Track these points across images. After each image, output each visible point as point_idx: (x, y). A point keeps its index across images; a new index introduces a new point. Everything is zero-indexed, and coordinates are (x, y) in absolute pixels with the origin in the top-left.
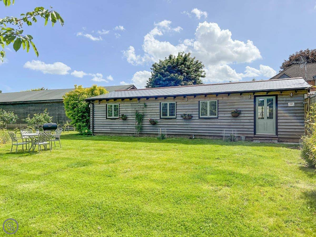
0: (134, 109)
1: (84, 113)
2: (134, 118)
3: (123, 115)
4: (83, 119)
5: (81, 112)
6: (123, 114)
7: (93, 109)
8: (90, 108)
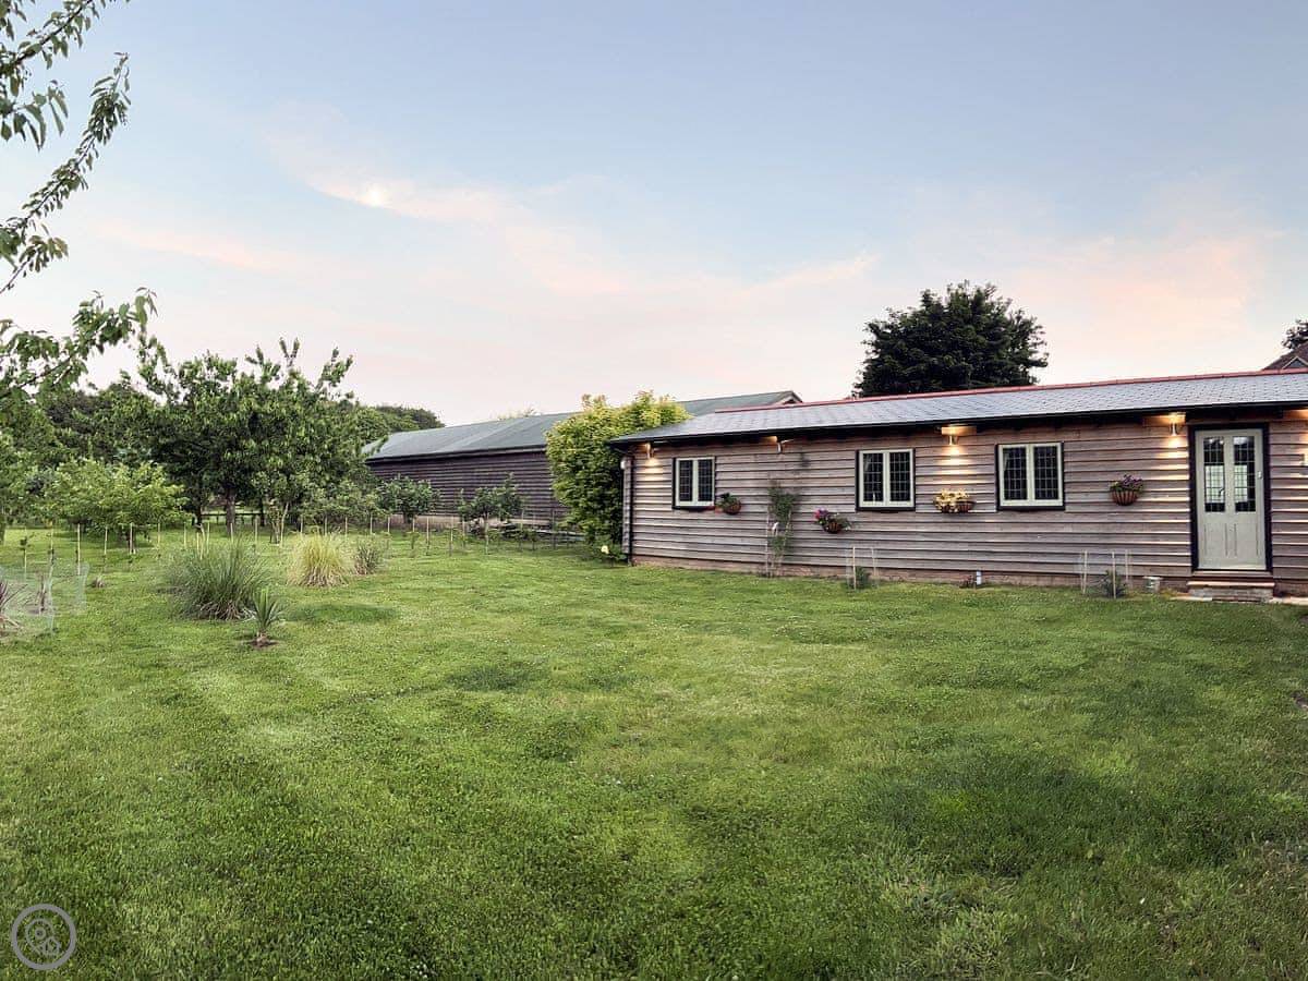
0: (763, 475)
1: (608, 486)
2: (765, 509)
3: (726, 496)
4: (603, 508)
5: (598, 484)
6: (725, 492)
7: (632, 475)
8: (623, 471)
